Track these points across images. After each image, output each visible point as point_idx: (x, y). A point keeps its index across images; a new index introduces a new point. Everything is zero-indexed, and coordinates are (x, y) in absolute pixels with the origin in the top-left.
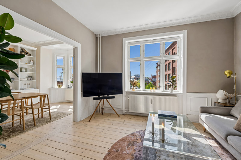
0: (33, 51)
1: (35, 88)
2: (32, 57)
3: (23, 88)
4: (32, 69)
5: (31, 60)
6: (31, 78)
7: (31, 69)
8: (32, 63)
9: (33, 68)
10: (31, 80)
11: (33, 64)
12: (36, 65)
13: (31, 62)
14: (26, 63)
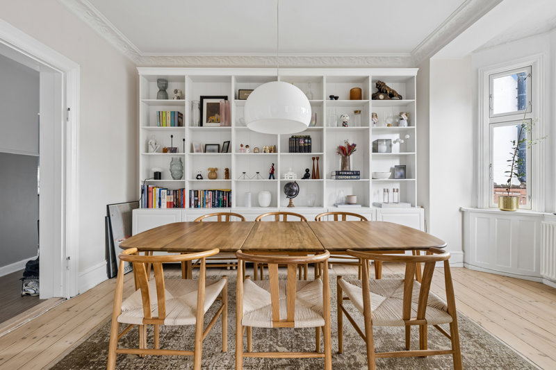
0: (407, 81)
1: (413, 206)
2: (403, 101)
3: (381, 201)
4: (406, 140)
5: (401, 114)
6: (402, 171)
7: (403, 141)
8: (405, 123)
9: (408, 136)
10: (401, 177)
11: (409, 125)
12: (415, 127)
13: (402, 119)
14: (389, 125)
